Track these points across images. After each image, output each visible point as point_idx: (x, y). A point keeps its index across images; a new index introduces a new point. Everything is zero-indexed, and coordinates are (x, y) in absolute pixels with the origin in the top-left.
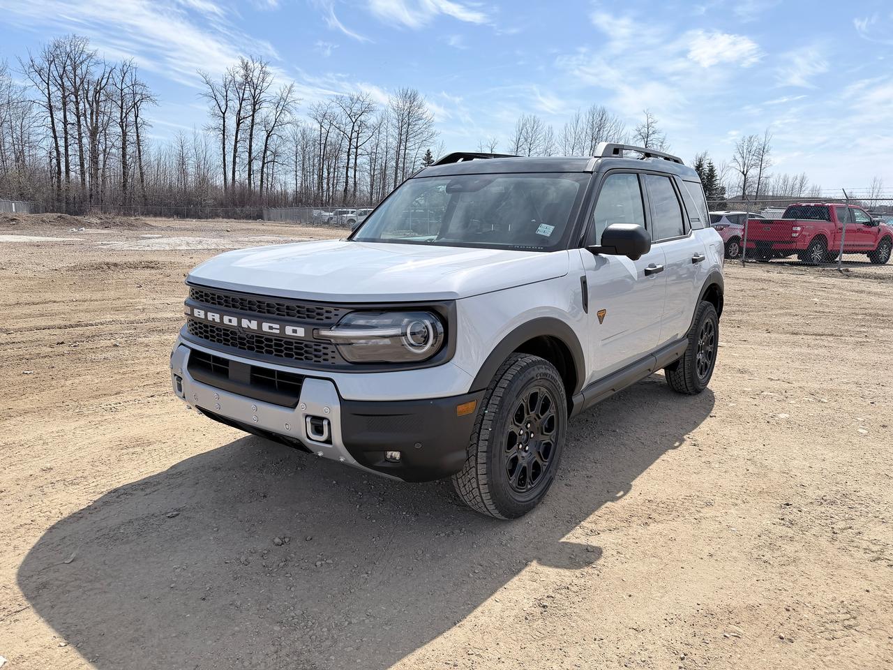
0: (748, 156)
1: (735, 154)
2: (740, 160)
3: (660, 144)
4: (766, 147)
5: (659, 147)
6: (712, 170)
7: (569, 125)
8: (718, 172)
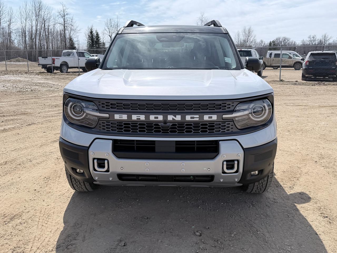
0: (110, 28)
1: (105, 27)
2: (107, 30)
3: (71, 20)
4: (118, 25)
5: (71, 22)
6: (97, 34)
7: (21, 7)
8: (100, 35)
